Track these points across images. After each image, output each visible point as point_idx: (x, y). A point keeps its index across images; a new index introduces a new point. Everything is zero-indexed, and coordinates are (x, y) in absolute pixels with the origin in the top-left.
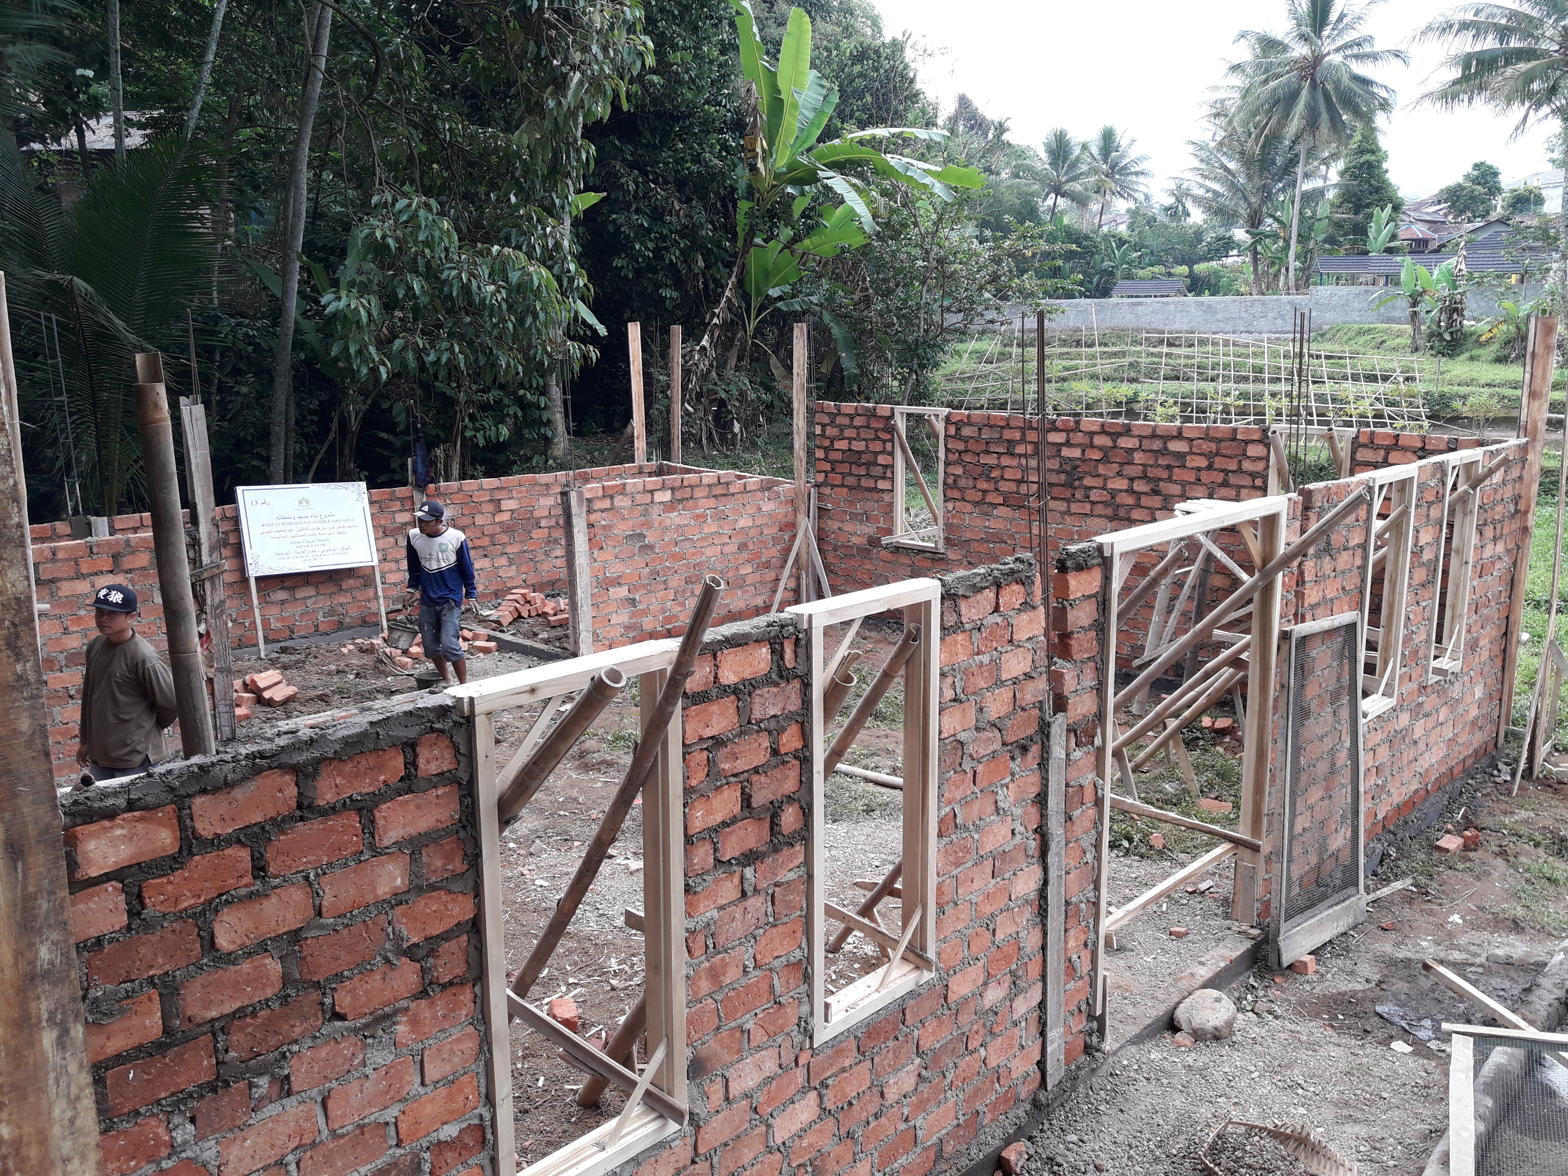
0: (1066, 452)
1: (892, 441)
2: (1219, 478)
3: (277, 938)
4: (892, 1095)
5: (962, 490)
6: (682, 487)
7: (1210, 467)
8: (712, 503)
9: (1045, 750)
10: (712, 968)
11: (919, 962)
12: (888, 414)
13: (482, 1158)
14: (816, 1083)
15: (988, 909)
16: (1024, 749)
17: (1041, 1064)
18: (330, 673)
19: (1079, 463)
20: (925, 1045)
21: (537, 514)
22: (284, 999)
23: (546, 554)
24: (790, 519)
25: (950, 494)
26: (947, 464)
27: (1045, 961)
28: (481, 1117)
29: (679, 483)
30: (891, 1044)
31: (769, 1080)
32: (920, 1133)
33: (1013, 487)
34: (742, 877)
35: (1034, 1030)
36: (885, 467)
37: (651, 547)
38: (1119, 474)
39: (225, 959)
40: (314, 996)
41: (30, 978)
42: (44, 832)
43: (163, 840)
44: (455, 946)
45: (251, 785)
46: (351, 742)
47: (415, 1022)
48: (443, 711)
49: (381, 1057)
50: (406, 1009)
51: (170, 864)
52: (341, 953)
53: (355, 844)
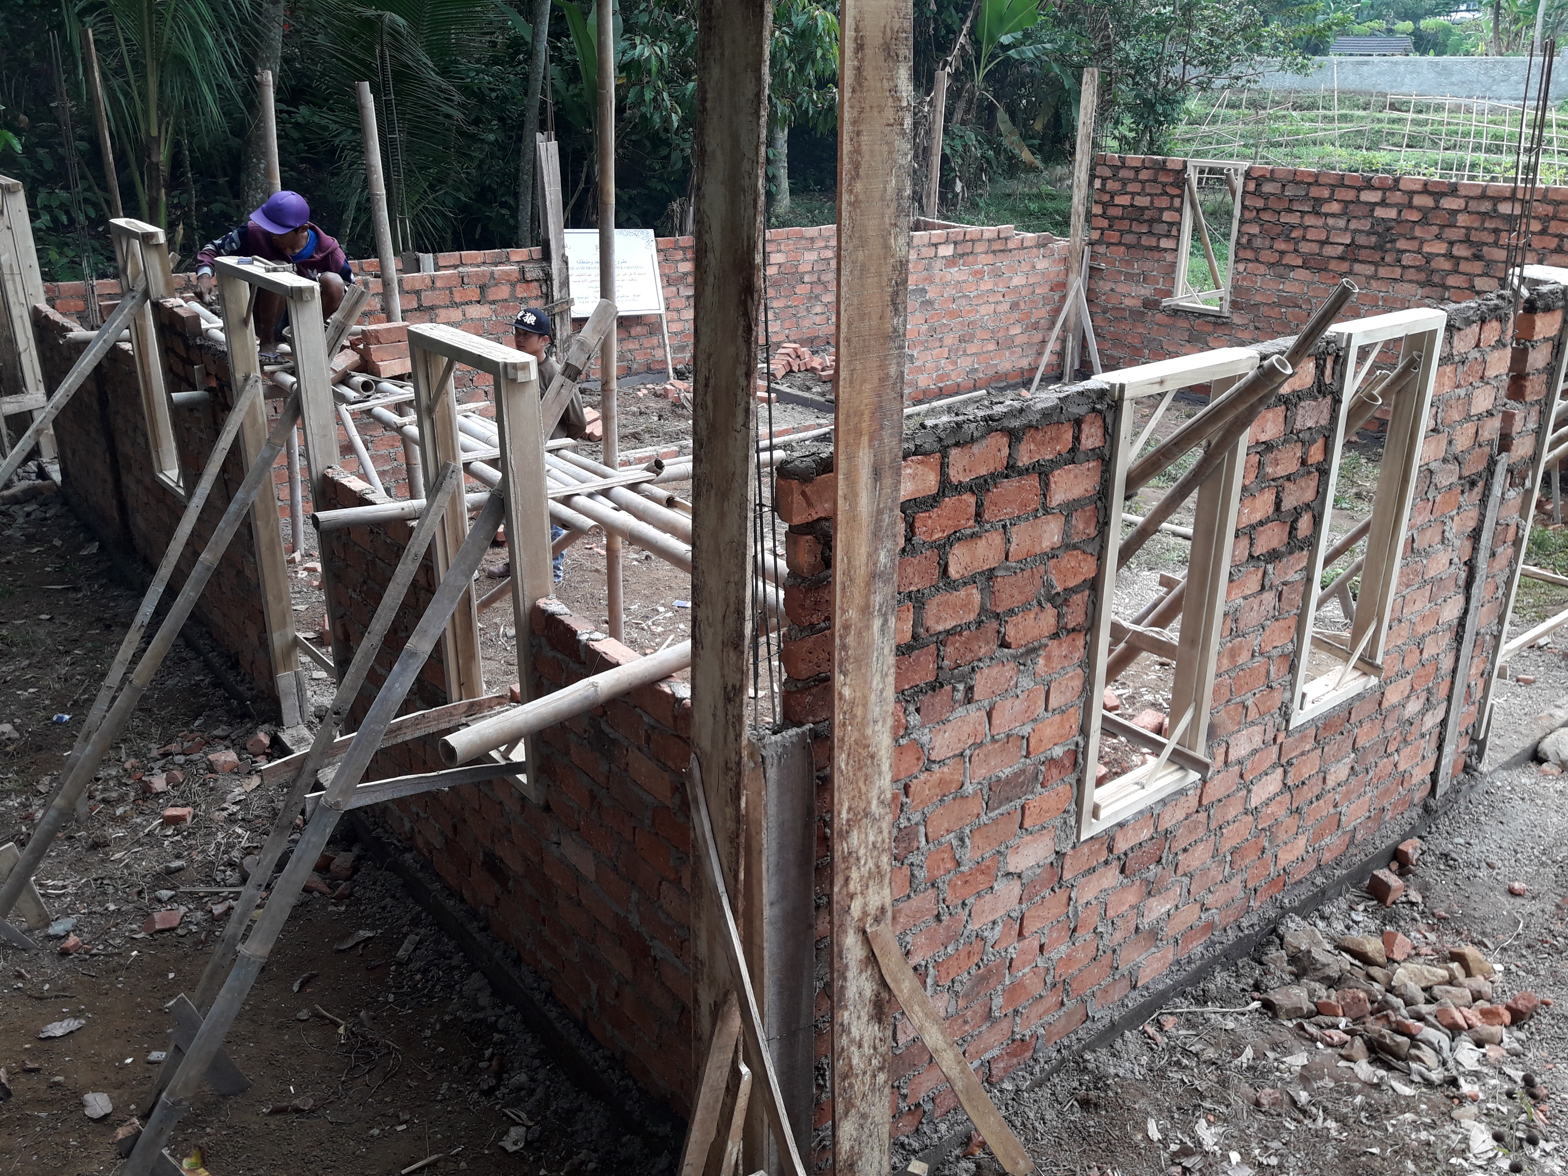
0: (1379, 212)
1: (1181, 196)
2: (1553, 243)
4: (1331, 783)
5: (1256, 251)
6: (964, 241)
7: (1544, 232)
8: (990, 258)
9: (1488, 487)
10: (1232, 649)
11: (1367, 668)
12: (1179, 167)
13: (1072, 778)
14: (1284, 761)
15: (1421, 630)
16: (1473, 484)
17: (1434, 775)
18: (634, 414)
19: (1393, 224)
20: (1360, 743)
21: (801, 269)
22: (979, 623)
23: (808, 310)
24: (1061, 278)
25: (1241, 254)
26: (1242, 222)
27: (1453, 683)
28: (1077, 744)
29: (961, 237)
30: (1338, 737)
31: (1254, 752)
32: (1343, 818)
33: (1315, 248)
34: (1265, 573)
35: (1434, 744)
36: (1171, 224)
37: (930, 303)
38: (1438, 237)
39: (952, 585)
40: (995, 625)
41: (873, 576)
42: (893, 461)
43: (930, 482)
44: (1080, 599)
45: (984, 443)
46: (1046, 414)
47: (1048, 658)
48: (1102, 394)
49: (1026, 682)
50: (1046, 646)
51: (932, 501)
52: (1015, 592)
53: (1035, 502)
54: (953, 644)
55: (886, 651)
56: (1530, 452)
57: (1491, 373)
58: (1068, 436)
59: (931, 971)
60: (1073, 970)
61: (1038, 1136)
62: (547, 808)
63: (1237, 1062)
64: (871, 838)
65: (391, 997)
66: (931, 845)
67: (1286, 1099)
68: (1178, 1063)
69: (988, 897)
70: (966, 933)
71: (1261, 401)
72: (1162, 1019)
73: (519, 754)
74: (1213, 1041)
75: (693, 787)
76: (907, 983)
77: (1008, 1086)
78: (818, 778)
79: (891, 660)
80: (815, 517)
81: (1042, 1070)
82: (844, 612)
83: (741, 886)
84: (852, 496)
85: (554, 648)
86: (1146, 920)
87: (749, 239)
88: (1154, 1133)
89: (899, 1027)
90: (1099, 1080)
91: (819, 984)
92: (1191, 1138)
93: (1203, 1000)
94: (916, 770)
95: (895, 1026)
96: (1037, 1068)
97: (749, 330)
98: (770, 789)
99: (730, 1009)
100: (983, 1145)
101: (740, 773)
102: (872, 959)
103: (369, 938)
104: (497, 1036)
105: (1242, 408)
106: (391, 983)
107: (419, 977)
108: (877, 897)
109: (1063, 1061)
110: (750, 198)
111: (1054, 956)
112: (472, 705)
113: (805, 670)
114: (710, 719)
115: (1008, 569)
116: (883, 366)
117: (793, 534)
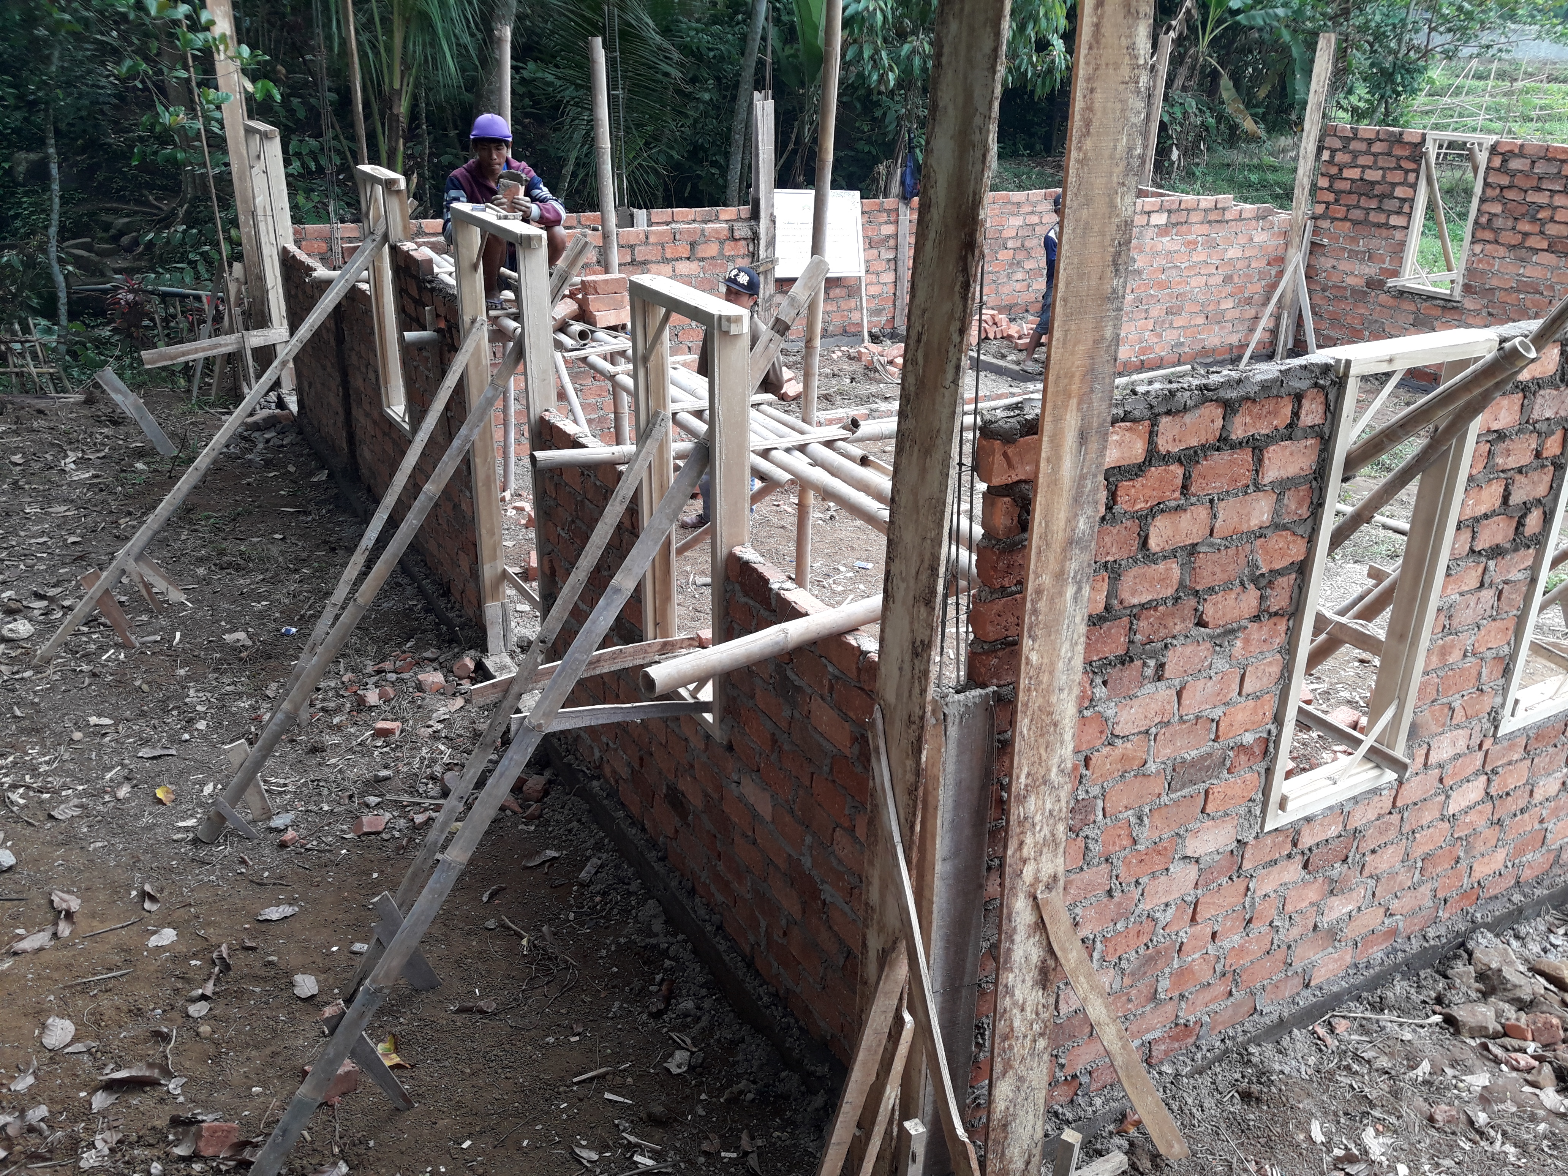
1: (1417, 171)
3: (1183, 548)
4: (1538, 797)
5: (1496, 231)
6: (1179, 210)
8: (1205, 229)
10: (1443, 647)
12: (1417, 140)
13: (1259, 765)
14: (1488, 769)
22: (1177, 599)
24: (1279, 253)
25: (1479, 235)
26: (1482, 201)
28: (1270, 732)
29: (1176, 206)
31: (1457, 756)
32: (1549, 835)
33: (1563, 230)
34: (1485, 569)
36: (1403, 200)
39: (1151, 558)
40: (1193, 602)
41: (1071, 542)
42: (1101, 425)
43: (1137, 450)
44: (1285, 583)
45: (1197, 412)
46: (1265, 386)
47: (1247, 641)
48: (1326, 369)
49: (1220, 664)
50: (1246, 628)
51: (1137, 470)
52: (1218, 570)
53: (1246, 478)
54: (1147, 618)
55: (1078, 619)
58: (1287, 411)
59: (1099, 945)
60: (1245, 961)
61: (1195, 1122)
62: (730, 748)
63: (1412, 1074)
64: (1048, 806)
65: (572, 916)
66: (1108, 821)
67: (1463, 1118)
68: (1348, 1068)
69: (1163, 878)
70: (1137, 912)
71: (1497, 386)
72: (1334, 1021)
73: (707, 694)
74: (1387, 1050)
75: (875, 737)
76: (1074, 953)
77: (1167, 1069)
78: (999, 741)
79: (1082, 629)
80: (1015, 479)
81: (1204, 1058)
82: (1037, 576)
83: (916, 838)
84: (1056, 459)
85: (746, 595)
86: (1325, 919)
87: (975, 194)
88: (1318, 1135)
89: (1062, 997)
90: (1263, 1075)
91: (985, 945)
92: (1357, 1145)
93: (1379, 1006)
94: (1098, 743)
95: (1058, 996)
96: (1199, 1055)
97: (966, 286)
98: (950, 747)
99: (898, 956)
100: (1138, 1124)
101: (922, 727)
102: (1040, 925)
103: (555, 858)
104: (667, 963)
105: (1477, 391)
106: (572, 902)
107: (598, 899)
108: (1050, 865)
109: (1226, 1051)
110: (979, 154)
111: (1227, 945)
112: (665, 644)
113: (992, 632)
114: (896, 673)
115: (1211, 545)
116: (1098, 328)
117: (991, 495)
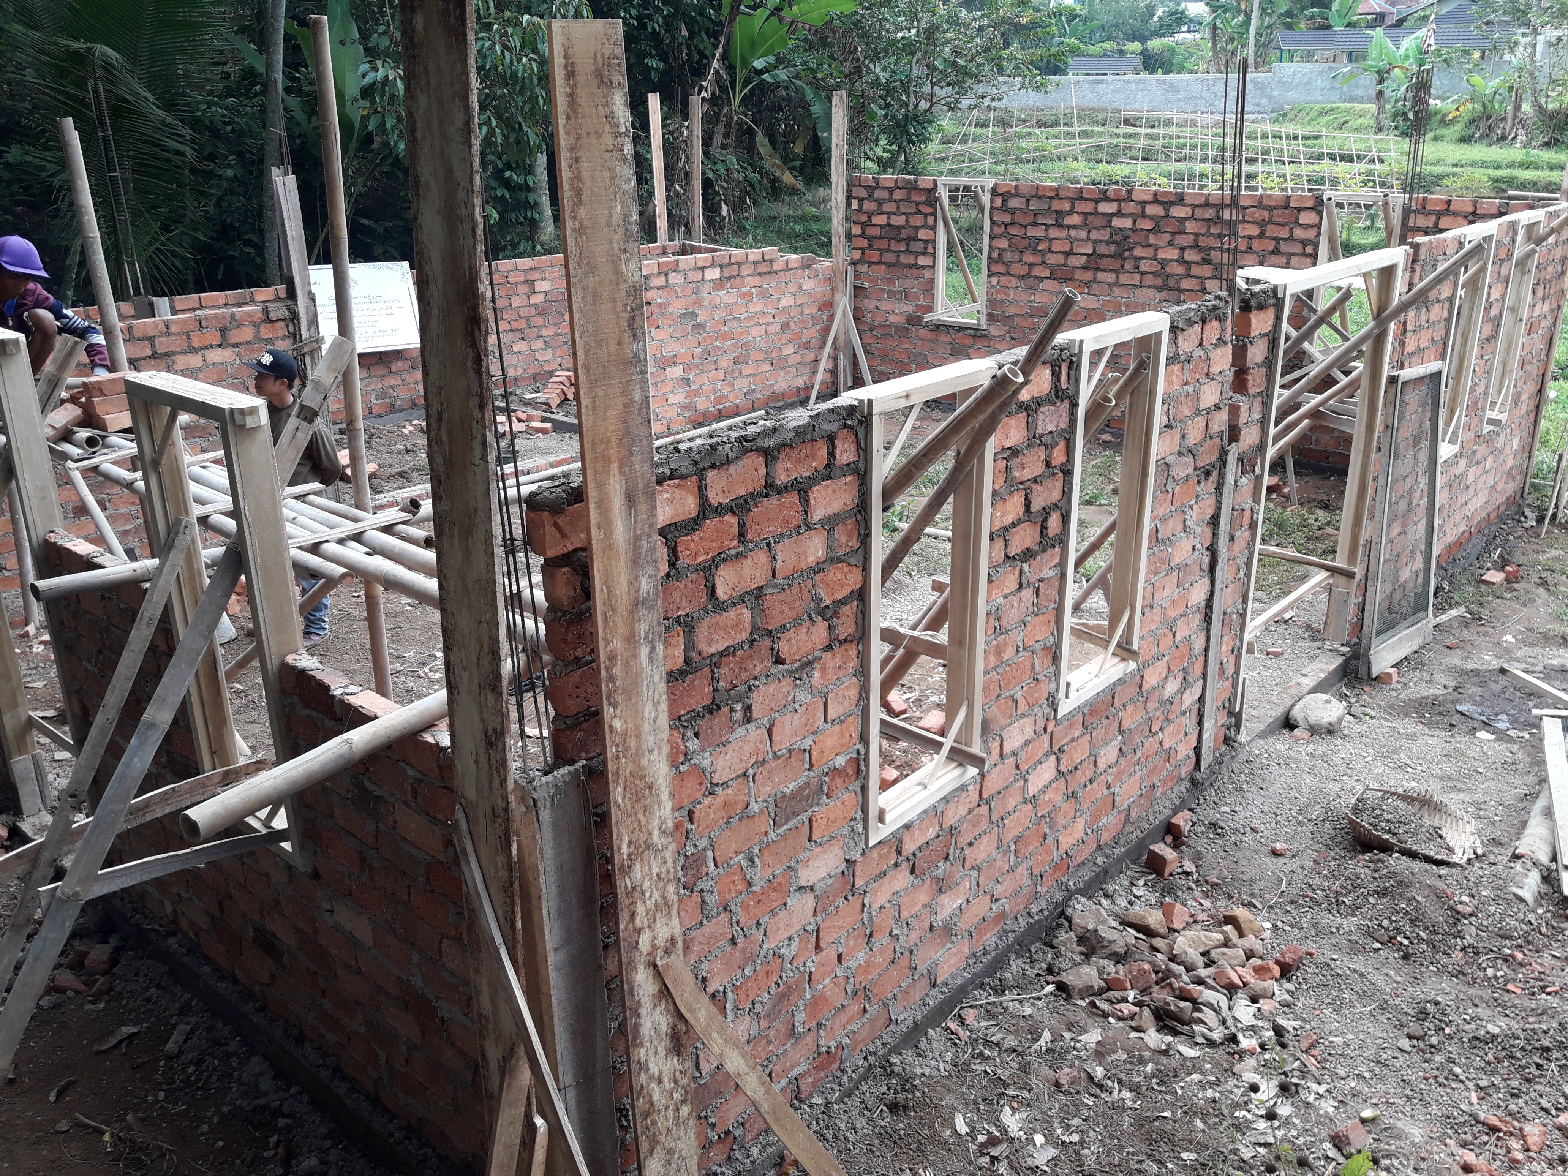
0: (1117, 222)
1: (934, 214)
2: (1271, 246)
3: (749, 593)
4: (1102, 766)
5: (1007, 264)
6: (730, 264)
7: (1262, 235)
8: (757, 280)
9: (1222, 476)
10: (998, 646)
11: (1125, 654)
12: (930, 186)
13: (856, 786)
14: (1056, 749)
15: (1172, 614)
16: (1208, 474)
17: (1197, 750)
19: (1130, 233)
20: (1126, 725)
22: (752, 642)
24: (828, 298)
25: (994, 268)
26: (992, 237)
27: (1206, 661)
28: (858, 752)
29: (726, 261)
30: (1104, 722)
31: (1027, 742)
32: (1117, 799)
33: (1060, 259)
34: (1021, 572)
35: (1194, 720)
36: (927, 242)
37: (702, 326)
38: (1170, 244)
39: (721, 607)
40: (768, 642)
41: (636, 604)
42: (646, 486)
43: (690, 505)
44: (849, 610)
45: (741, 463)
46: (799, 432)
47: (823, 670)
48: (851, 410)
49: (803, 696)
50: (820, 658)
51: (692, 525)
52: (785, 608)
53: (797, 519)
54: (728, 664)
55: (657, 678)
56: (1257, 441)
57: (1215, 370)
58: (823, 452)
59: (730, 995)
60: (873, 976)
61: (850, 1146)
62: (316, 875)
63: (1036, 1046)
64: (655, 870)
65: (162, 1095)
66: (720, 870)
67: (1083, 1075)
68: (981, 1054)
69: (782, 914)
70: (762, 953)
71: (1002, 407)
72: (963, 1013)
73: (281, 822)
74: (1012, 1029)
75: (461, 839)
76: (703, 1012)
77: (817, 1100)
78: (596, 815)
79: (662, 687)
80: (571, 548)
81: (850, 1079)
82: (608, 643)
83: (519, 936)
84: (606, 524)
85: (307, 706)
86: (939, 918)
87: (470, 268)
88: (962, 1127)
89: (701, 1056)
90: (907, 1082)
91: (614, 1025)
92: (997, 1126)
93: (999, 990)
94: (699, 795)
95: (698, 1056)
96: (845, 1079)
97: (478, 361)
98: (544, 832)
99: (518, 1061)
100: (796, 1163)
101: (508, 820)
102: (665, 993)
103: (133, 1034)
104: (282, 1122)
105: (982, 417)
106: (160, 1079)
107: (191, 1069)
108: (665, 929)
109: (870, 1067)
110: (468, 228)
111: (853, 964)
112: (227, 774)
113: (573, 706)
114: (473, 767)
115: (776, 586)
116: (626, 391)
117: (548, 568)
